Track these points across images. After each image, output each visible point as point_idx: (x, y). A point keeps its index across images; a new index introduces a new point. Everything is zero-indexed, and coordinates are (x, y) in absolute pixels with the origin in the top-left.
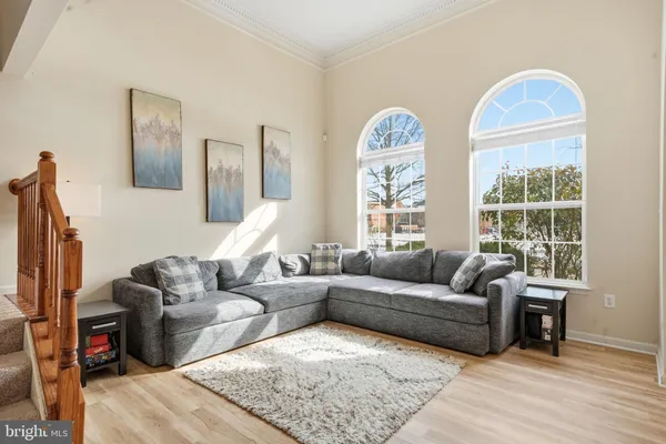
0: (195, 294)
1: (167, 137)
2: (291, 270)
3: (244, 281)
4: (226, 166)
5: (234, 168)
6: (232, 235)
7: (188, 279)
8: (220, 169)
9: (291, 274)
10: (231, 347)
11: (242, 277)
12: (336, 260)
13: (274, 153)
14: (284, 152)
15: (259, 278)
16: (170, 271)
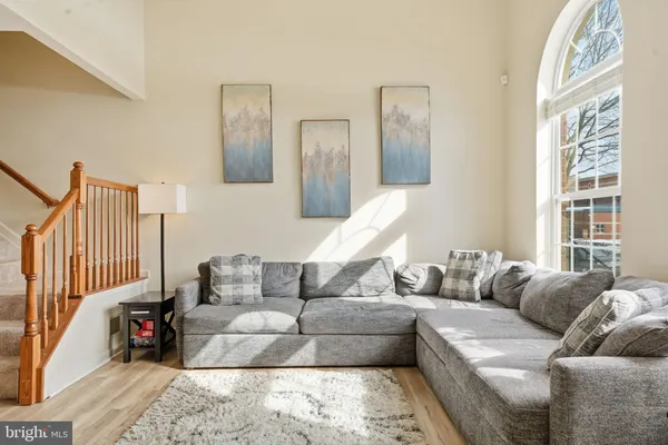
0: (242, 298)
1: (256, 127)
2: (407, 285)
3: (328, 292)
4: (325, 148)
5: (336, 151)
6: (335, 233)
7: (238, 280)
8: (318, 153)
9: (407, 290)
10: (248, 363)
11: (326, 285)
12: (471, 277)
13: (398, 121)
14: (417, 116)
15: (352, 290)
16: (220, 269)
